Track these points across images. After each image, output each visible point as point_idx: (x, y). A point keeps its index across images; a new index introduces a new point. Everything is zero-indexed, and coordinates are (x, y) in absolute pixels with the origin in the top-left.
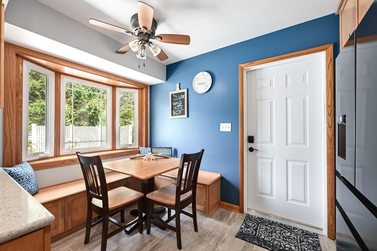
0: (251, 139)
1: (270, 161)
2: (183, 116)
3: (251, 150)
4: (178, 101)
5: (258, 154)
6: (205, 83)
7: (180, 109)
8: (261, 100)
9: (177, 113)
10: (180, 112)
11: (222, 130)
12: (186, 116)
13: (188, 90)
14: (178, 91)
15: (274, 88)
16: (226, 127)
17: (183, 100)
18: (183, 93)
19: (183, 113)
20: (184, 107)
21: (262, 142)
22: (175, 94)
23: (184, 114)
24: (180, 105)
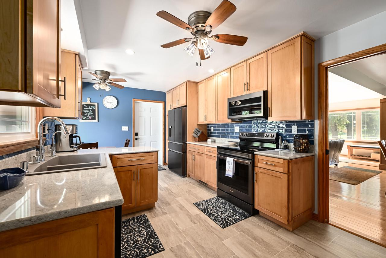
0: (137, 134)
1: (144, 143)
2: (94, 121)
3: (136, 139)
4: (89, 110)
5: (140, 141)
6: (112, 103)
7: (90, 116)
8: (141, 116)
9: (87, 118)
10: (90, 118)
11: (123, 130)
12: (96, 120)
13: (98, 104)
14: (88, 102)
15: (146, 112)
16: (125, 128)
17: (94, 111)
18: (94, 106)
19: (94, 118)
20: (94, 114)
21: (141, 135)
22: (85, 105)
23: (95, 119)
24: (91, 112)
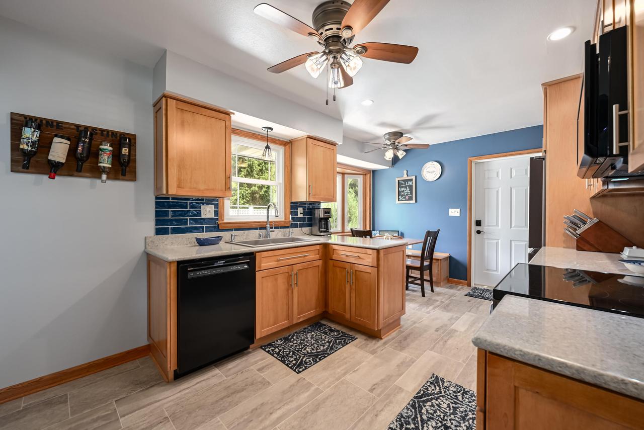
0: (478, 223)
1: (495, 241)
2: (411, 202)
3: (479, 232)
4: (406, 187)
5: (485, 236)
6: (434, 171)
7: (407, 195)
8: (489, 188)
9: (404, 198)
10: (407, 197)
11: (450, 214)
12: (414, 201)
13: (416, 177)
14: (405, 177)
15: (500, 178)
16: (454, 212)
17: (411, 187)
18: (411, 180)
19: (410, 199)
20: (411, 193)
21: (488, 226)
22: (402, 180)
23: (412, 200)
24: (408, 191)
